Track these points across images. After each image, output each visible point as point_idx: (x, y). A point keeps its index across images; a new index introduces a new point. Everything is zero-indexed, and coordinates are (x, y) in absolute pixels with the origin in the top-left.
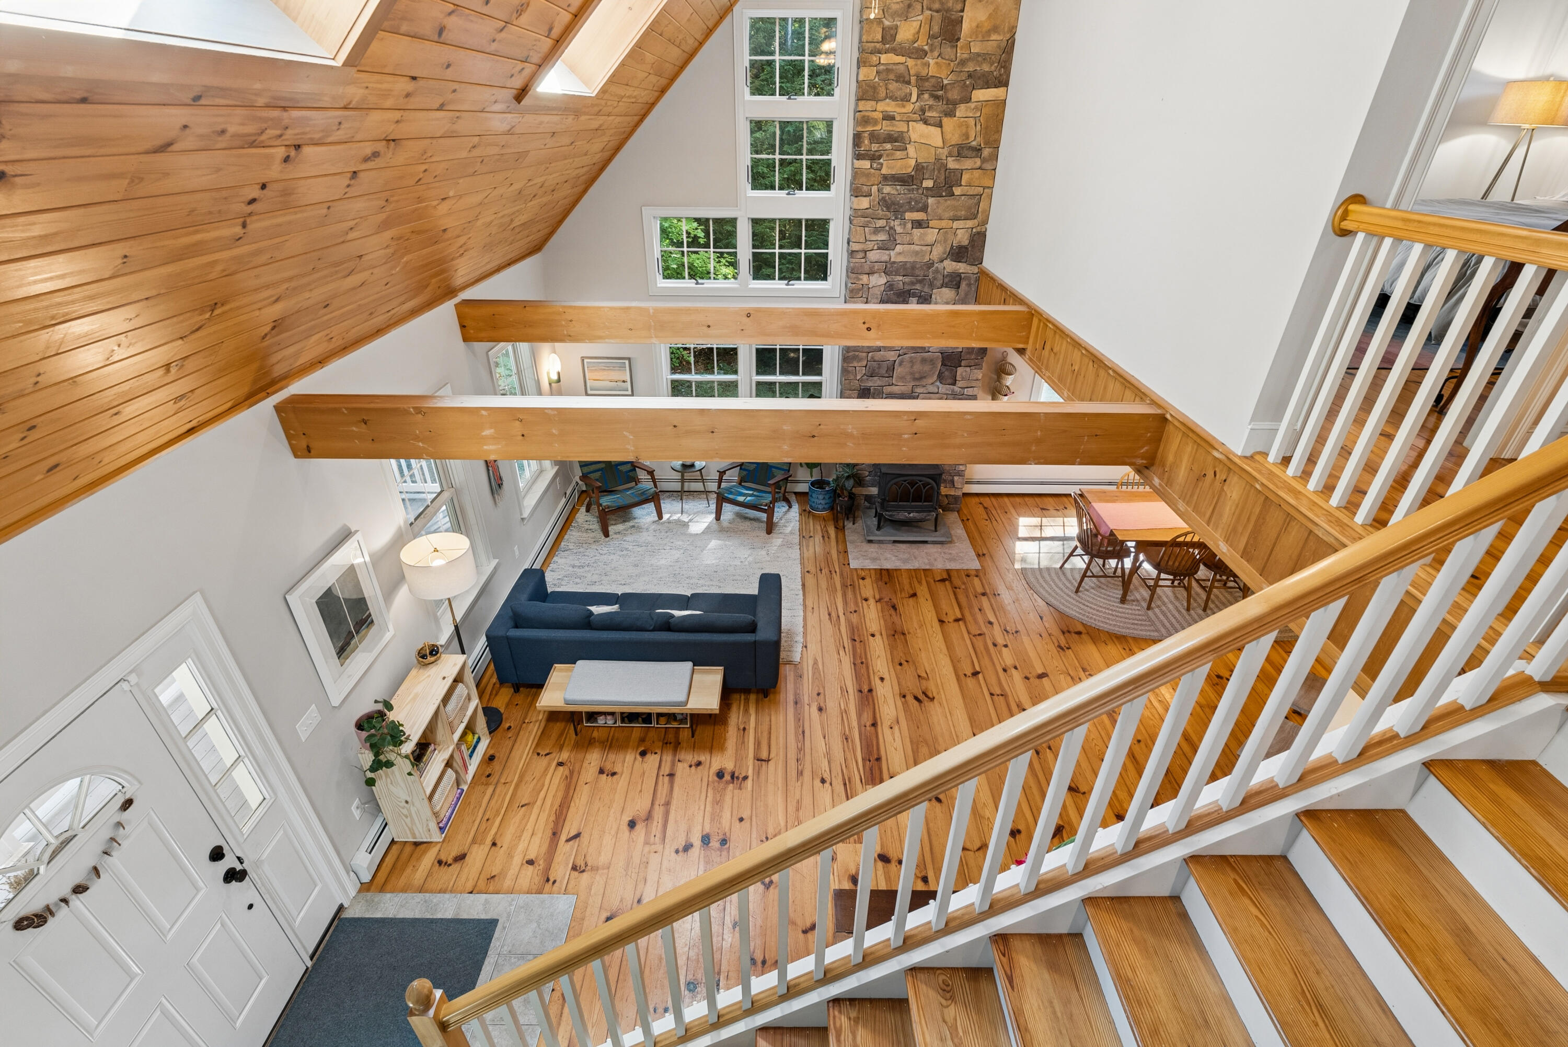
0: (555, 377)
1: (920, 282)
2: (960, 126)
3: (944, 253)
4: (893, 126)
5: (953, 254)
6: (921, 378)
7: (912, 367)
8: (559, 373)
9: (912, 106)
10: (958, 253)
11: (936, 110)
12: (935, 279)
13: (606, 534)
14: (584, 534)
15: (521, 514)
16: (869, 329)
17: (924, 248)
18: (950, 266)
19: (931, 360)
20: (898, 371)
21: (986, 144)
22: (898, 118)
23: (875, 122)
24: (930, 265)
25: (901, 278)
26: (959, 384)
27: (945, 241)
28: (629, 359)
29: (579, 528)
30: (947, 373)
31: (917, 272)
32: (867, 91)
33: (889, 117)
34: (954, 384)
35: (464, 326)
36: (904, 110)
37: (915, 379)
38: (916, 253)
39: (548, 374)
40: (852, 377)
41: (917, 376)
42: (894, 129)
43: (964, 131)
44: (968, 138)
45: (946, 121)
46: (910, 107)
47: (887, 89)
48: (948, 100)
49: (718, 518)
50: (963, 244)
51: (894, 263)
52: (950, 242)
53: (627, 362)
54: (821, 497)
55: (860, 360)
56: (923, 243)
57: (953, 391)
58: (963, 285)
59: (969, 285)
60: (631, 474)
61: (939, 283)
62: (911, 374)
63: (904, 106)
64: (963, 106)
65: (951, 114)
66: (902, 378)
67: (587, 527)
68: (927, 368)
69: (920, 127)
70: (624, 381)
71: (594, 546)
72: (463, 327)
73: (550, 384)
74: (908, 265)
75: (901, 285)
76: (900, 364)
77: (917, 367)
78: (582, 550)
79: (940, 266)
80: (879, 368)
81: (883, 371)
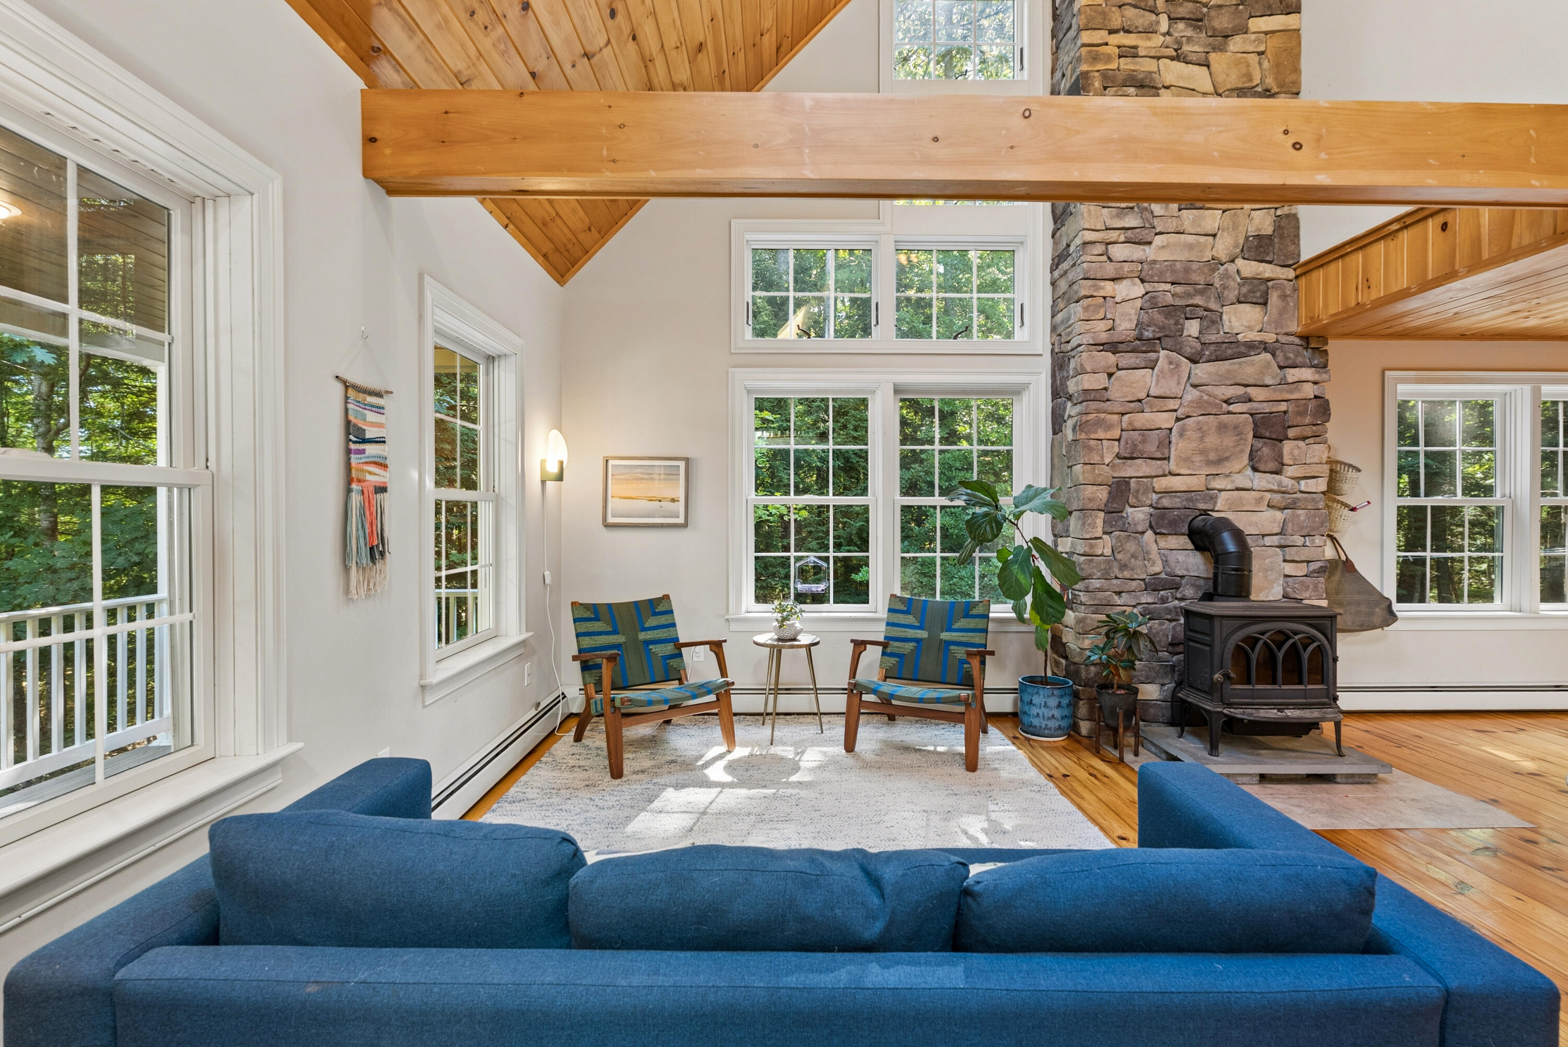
0: (553, 469)
1: (1201, 293)
2: (1237, 63)
3: (1236, 247)
4: (1135, 63)
5: (1250, 249)
6: (1220, 461)
7: (1202, 439)
8: (561, 463)
9: (1162, 39)
10: (1258, 247)
11: (1198, 43)
12: (1224, 287)
13: (616, 772)
14: (566, 775)
15: (422, 676)
16: (1297, 146)
17: (1202, 239)
18: (1250, 268)
19: (1236, 427)
20: (1178, 447)
21: (1280, 86)
22: (1142, 52)
23: (1109, 59)
24: (1215, 263)
25: (1168, 287)
26: (1290, 471)
27: (1235, 227)
28: (687, 460)
29: (556, 765)
30: (1265, 450)
31: (1195, 277)
32: (1094, 18)
33: (1130, 52)
34: (1278, 472)
35: (373, 140)
36: (1149, 44)
37: (1209, 463)
38: (1191, 247)
39: (543, 462)
40: (1096, 459)
41: (1212, 456)
42: (1137, 68)
43: (1244, 70)
44: (1251, 80)
45: (1213, 57)
46: (1158, 40)
47: (1122, 17)
48: (1214, 29)
49: (850, 746)
50: (1263, 232)
51: (1154, 262)
52: (1242, 229)
53: (682, 464)
54: (1053, 702)
55: (1109, 427)
56: (1200, 231)
57: (1280, 484)
58: (1274, 298)
59: (1284, 297)
60: (673, 662)
61: (1232, 295)
62: (1203, 452)
63: (1149, 39)
64: (1238, 38)
65: (1221, 49)
66: (1187, 460)
67: (572, 762)
68: (1229, 440)
69: (1179, 67)
70: (673, 500)
71: (586, 794)
72: (370, 140)
73: (543, 482)
74: (1178, 266)
75: (1169, 299)
76: (1181, 434)
77: (1212, 440)
78: (555, 800)
79: (1231, 268)
80: (1144, 441)
81: (1151, 448)
